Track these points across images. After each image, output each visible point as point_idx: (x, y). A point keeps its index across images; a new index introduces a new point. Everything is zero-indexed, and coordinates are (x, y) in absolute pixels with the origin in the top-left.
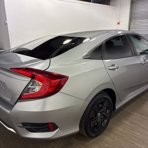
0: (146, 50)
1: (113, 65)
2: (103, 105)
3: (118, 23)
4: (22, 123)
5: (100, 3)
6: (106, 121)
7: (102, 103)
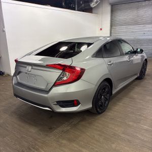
0: (129, 52)
1: (110, 62)
2: (105, 90)
3: (101, 29)
4: (57, 102)
5: (83, 11)
6: (107, 102)
7: (104, 89)
